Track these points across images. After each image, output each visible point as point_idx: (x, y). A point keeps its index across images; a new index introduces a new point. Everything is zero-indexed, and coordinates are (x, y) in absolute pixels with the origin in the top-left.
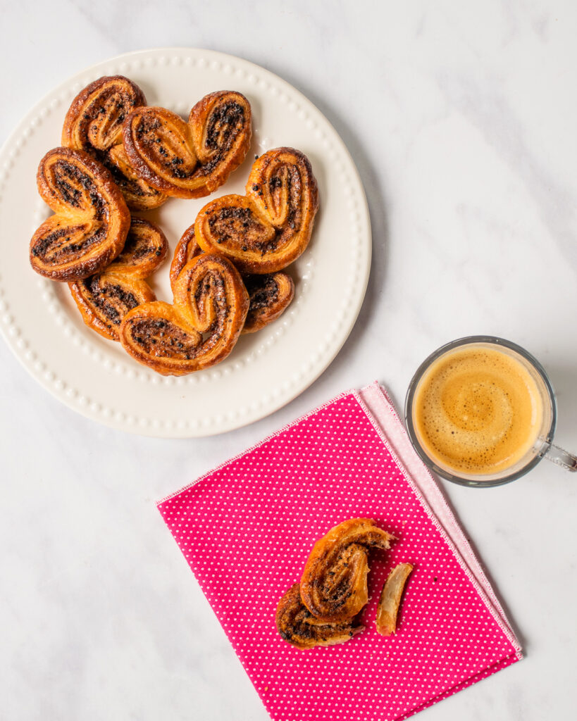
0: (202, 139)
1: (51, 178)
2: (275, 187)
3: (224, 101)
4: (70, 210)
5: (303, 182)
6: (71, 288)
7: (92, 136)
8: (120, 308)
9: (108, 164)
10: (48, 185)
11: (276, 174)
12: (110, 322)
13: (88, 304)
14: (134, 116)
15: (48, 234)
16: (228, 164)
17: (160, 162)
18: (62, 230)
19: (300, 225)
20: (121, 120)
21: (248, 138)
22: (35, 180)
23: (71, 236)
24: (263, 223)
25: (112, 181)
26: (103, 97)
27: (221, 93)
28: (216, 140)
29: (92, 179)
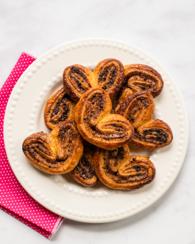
0: (147, 127)
1: (108, 65)
2: (136, 168)
3: (167, 132)
4: (96, 78)
5: (141, 181)
6: (62, 89)
7: (132, 78)
8: (59, 114)
9: (123, 89)
10: (104, 65)
11: (142, 168)
12: (51, 111)
13: (56, 99)
14: (147, 94)
15: (82, 71)
16: (139, 143)
17: (130, 112)
18: (86, 77)
19: (121, 183)
20: (143, 89)
21: (154, 148)
22: (105, 58)
23: (85, 82)
24: (118, 165)
25: (115, 93)
26: (152, 78)
27: (170, 130)
28: (148, 134)
29: (113, 84)
